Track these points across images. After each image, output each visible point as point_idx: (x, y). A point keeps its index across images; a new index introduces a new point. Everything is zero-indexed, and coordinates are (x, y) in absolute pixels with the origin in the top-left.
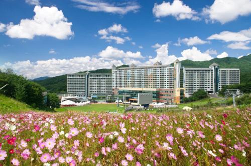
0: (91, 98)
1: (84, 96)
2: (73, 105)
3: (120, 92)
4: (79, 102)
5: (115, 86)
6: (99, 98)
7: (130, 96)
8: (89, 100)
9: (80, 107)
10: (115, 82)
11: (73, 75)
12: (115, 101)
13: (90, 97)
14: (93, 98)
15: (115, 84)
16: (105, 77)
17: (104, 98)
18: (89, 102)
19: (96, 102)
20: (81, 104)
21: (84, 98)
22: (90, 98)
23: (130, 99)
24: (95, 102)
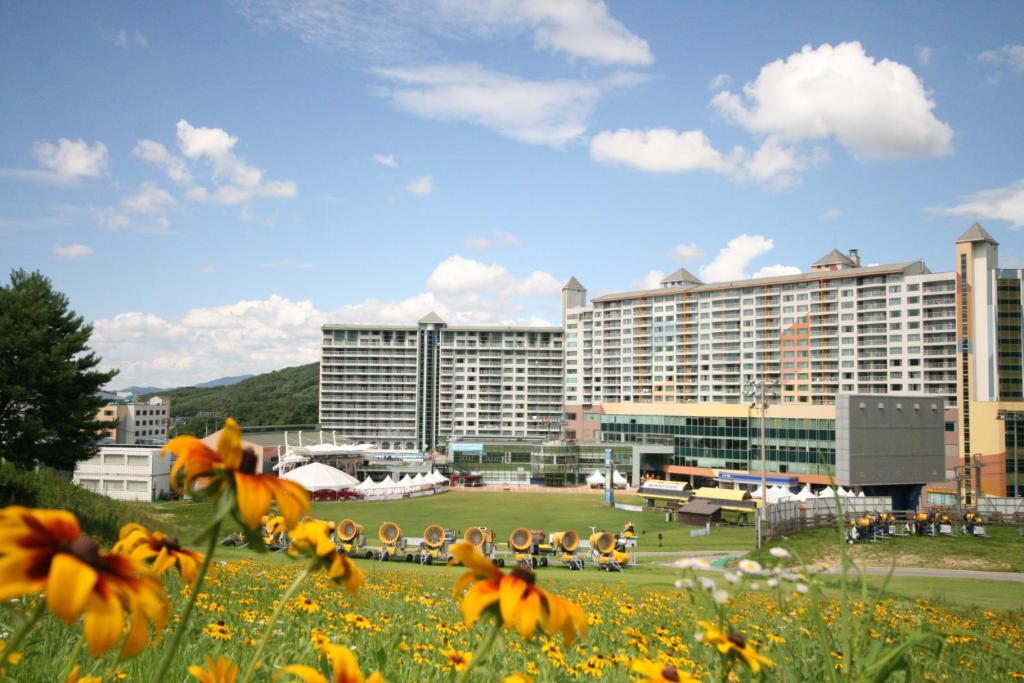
0: (451, 458)
1: (410, 446)
2: (345, 493)
3: (611, 430)
4: (378, 477)
5: (580, 393)
6: (493, 458)
7: (669, 450)
8: (435, 466)
9: (384, 504)
10: (581, 375)
11: (353, 333)
12: (582, 479)
13: (443, 451)
14: (457, 455)
15: (580, 384)
16: (526, 346)
17: (521, 457)
18: (437, 477)
19: (478, 481)
20: (389, 487)
21: (412, 456)
22: (441, 459)
23: (673, 469)
24: (470, 481)
